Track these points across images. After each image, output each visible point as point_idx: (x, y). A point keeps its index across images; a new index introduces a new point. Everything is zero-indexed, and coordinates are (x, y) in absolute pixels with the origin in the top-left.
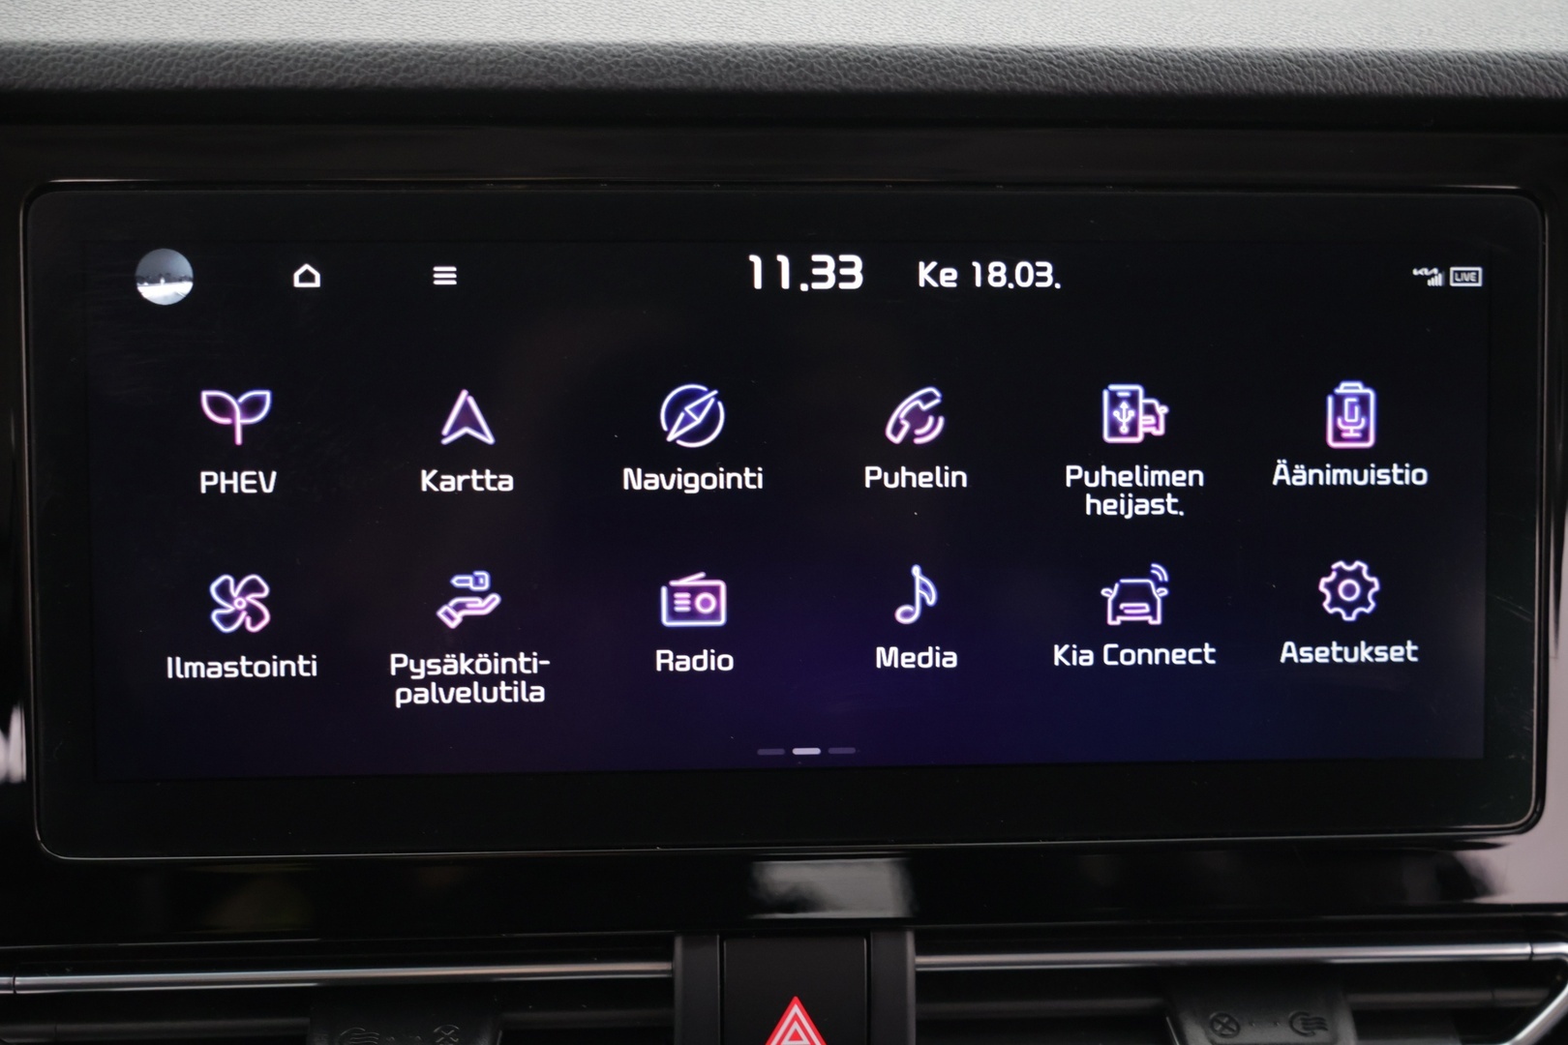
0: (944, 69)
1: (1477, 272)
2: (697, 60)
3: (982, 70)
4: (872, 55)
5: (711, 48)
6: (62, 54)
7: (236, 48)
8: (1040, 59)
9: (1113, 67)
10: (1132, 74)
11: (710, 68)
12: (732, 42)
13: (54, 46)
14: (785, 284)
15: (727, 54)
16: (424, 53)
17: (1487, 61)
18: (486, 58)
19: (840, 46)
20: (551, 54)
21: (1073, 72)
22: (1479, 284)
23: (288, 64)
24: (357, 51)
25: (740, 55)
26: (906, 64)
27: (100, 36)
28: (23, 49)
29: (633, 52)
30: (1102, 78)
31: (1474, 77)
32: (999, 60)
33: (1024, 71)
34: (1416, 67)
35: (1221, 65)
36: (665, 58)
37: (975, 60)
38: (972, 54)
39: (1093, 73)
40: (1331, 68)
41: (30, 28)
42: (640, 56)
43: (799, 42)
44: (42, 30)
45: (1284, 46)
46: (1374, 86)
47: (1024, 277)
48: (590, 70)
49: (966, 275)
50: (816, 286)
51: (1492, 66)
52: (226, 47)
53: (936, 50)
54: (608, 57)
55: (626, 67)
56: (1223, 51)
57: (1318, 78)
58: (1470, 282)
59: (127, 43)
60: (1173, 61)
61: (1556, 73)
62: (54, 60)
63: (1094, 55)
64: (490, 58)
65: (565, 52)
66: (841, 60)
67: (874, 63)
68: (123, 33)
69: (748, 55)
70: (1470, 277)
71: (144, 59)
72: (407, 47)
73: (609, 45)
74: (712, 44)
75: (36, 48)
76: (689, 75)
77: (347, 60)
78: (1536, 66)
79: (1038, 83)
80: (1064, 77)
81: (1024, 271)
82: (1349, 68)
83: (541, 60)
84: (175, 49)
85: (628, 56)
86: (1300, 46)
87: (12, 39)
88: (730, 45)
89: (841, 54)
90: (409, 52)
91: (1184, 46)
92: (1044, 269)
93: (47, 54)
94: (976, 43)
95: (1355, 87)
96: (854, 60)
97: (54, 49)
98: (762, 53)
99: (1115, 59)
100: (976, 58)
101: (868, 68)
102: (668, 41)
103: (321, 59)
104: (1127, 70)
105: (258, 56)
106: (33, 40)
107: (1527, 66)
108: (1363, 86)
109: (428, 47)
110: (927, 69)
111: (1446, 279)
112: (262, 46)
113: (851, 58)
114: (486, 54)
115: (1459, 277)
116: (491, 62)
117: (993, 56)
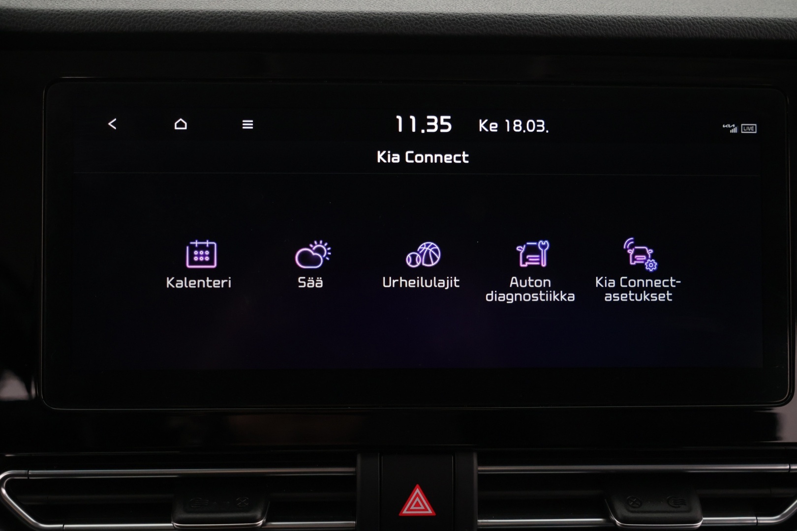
0: (491, 24)
1: (754, 126)
2: (371, 19)
3: (510, 25)
4: (456, 18)
5: (378, 14)
6: (66, 15)
7: (150, 13)
8: (538, 20)
9: (573, 24)
10: (583, 27)
11: (378, 23)
12: (389, 11)
13: (62, 11)
14: (414, 130)
15: (386, 17)
16: (240, 15)
17: (757, 22)
18: (269, 18)
19: (441, 14)
20: (301, 16)
21: (554, 27)
22: (756, 132)
23: (174, 20)
24: (207, 14)
25: (392, 17)
26: (473, 22)
27: (84, 8)
28: (47, 13)
29: (340, 16)
30: (568, 29)
31: (751, 30)
32: (518, 20)
33: (530, 26)
34: (721, 24)
35: (626, 23)
36: (356, 18)
37: (506, 20)
38: (504, 17)
39: (563, 26)
40: (680, 25)
41: (51, 4)
42: (343, 18)
43: (420, 12)
44: (56, 5)
45: (657, 15)
46: (701, 33)
47: (531, 127)
48: (319, 24)
49: (502, 126)
50: (429, 131)
51: (759, 24)
52: (144, 12)
53: (487, 15)
54: (328, 18)
55: (337, 23)
56: (627, 17)
57: (674, 29)
58: (751, 131)
59: (97, 11)
60: (603, 21)
61: (791, 28)
62: (62, 18)
63: (564, 18)
64: (271, 18)
65: (308, 15)
66: (441, 20)
67: (457, 22)
68: (95, 6)
69: (396, 17)
70: (751, 129)
71: (105, 18)
72: (231, 13)
73: (329, 13)
74: (379, 12)
75: (54, 12)
76: (367, 27)
77: (202, 19)
78: (780, 24)
79: (537, 31)
80: (549, 28)
81: (531, 124)
82: (689, 25)
83: (296, 19)
84: (120, 13)
85: (338, 17)
86: (665, 15)
87: (42, 8)
88: (387, 13)
89: (441, 17)
90: (232, 15)
91: (608, 14)
92: (541, 123)
93: (59, 15)
94: (507, 13)
95: (692, 34)
96: (448, 20)
97: (62, 13)
98: (403, 16)
99: (575, 20)
100: (507, 19)
101: (454, 24)
102: (357, 11)
103: (190, 18)
104: (580, 25)
105: (160, 16)
106: (52, 9)
107: (776, 24)
108: (696, 33)
109: (242, 13)
110: (483, 24)
111: (739, 130)
112: (162, 12)
113: (446, 19)
114: (270, 16)
115: (746, 129)
116: (272, 20)
117: (515, 18)
